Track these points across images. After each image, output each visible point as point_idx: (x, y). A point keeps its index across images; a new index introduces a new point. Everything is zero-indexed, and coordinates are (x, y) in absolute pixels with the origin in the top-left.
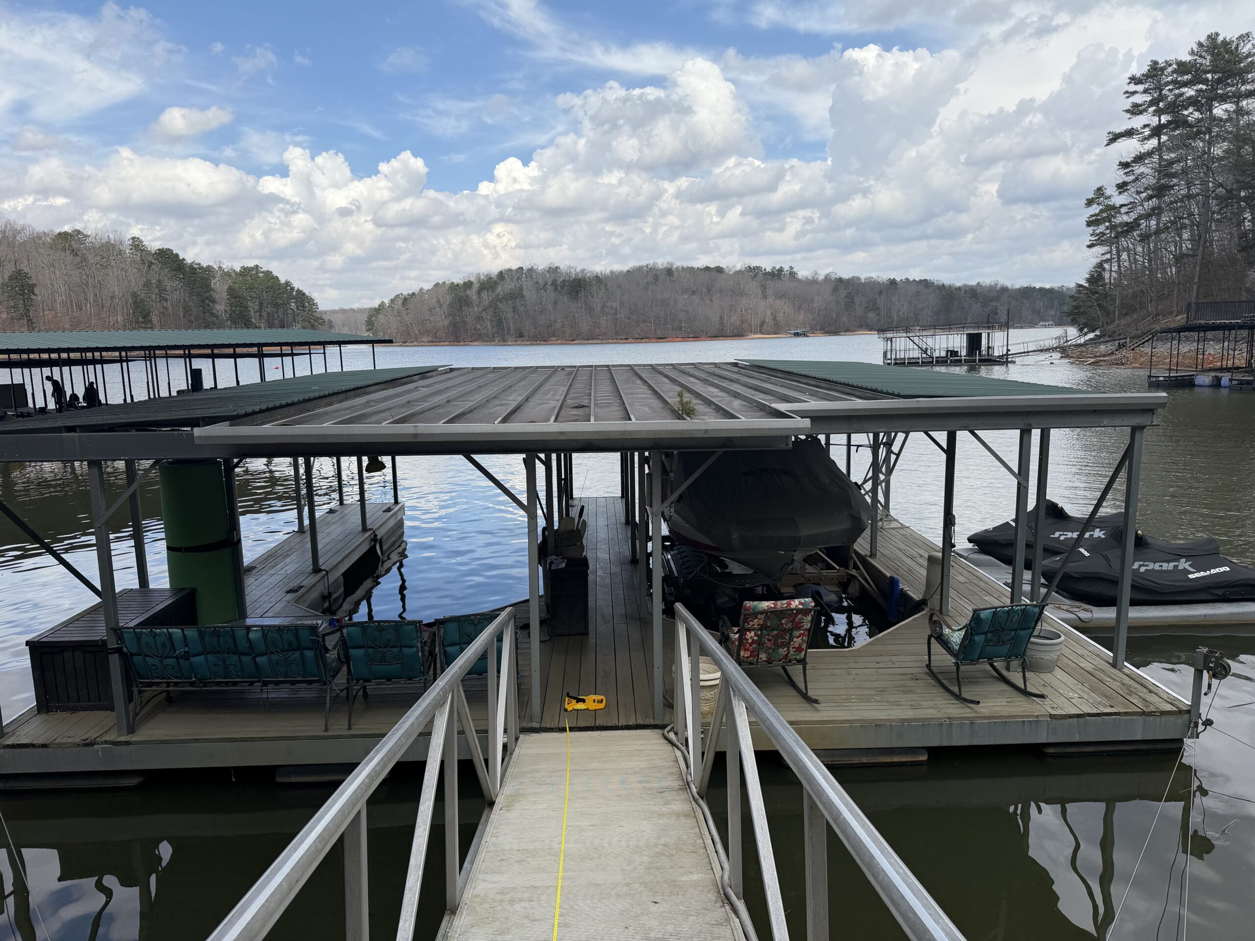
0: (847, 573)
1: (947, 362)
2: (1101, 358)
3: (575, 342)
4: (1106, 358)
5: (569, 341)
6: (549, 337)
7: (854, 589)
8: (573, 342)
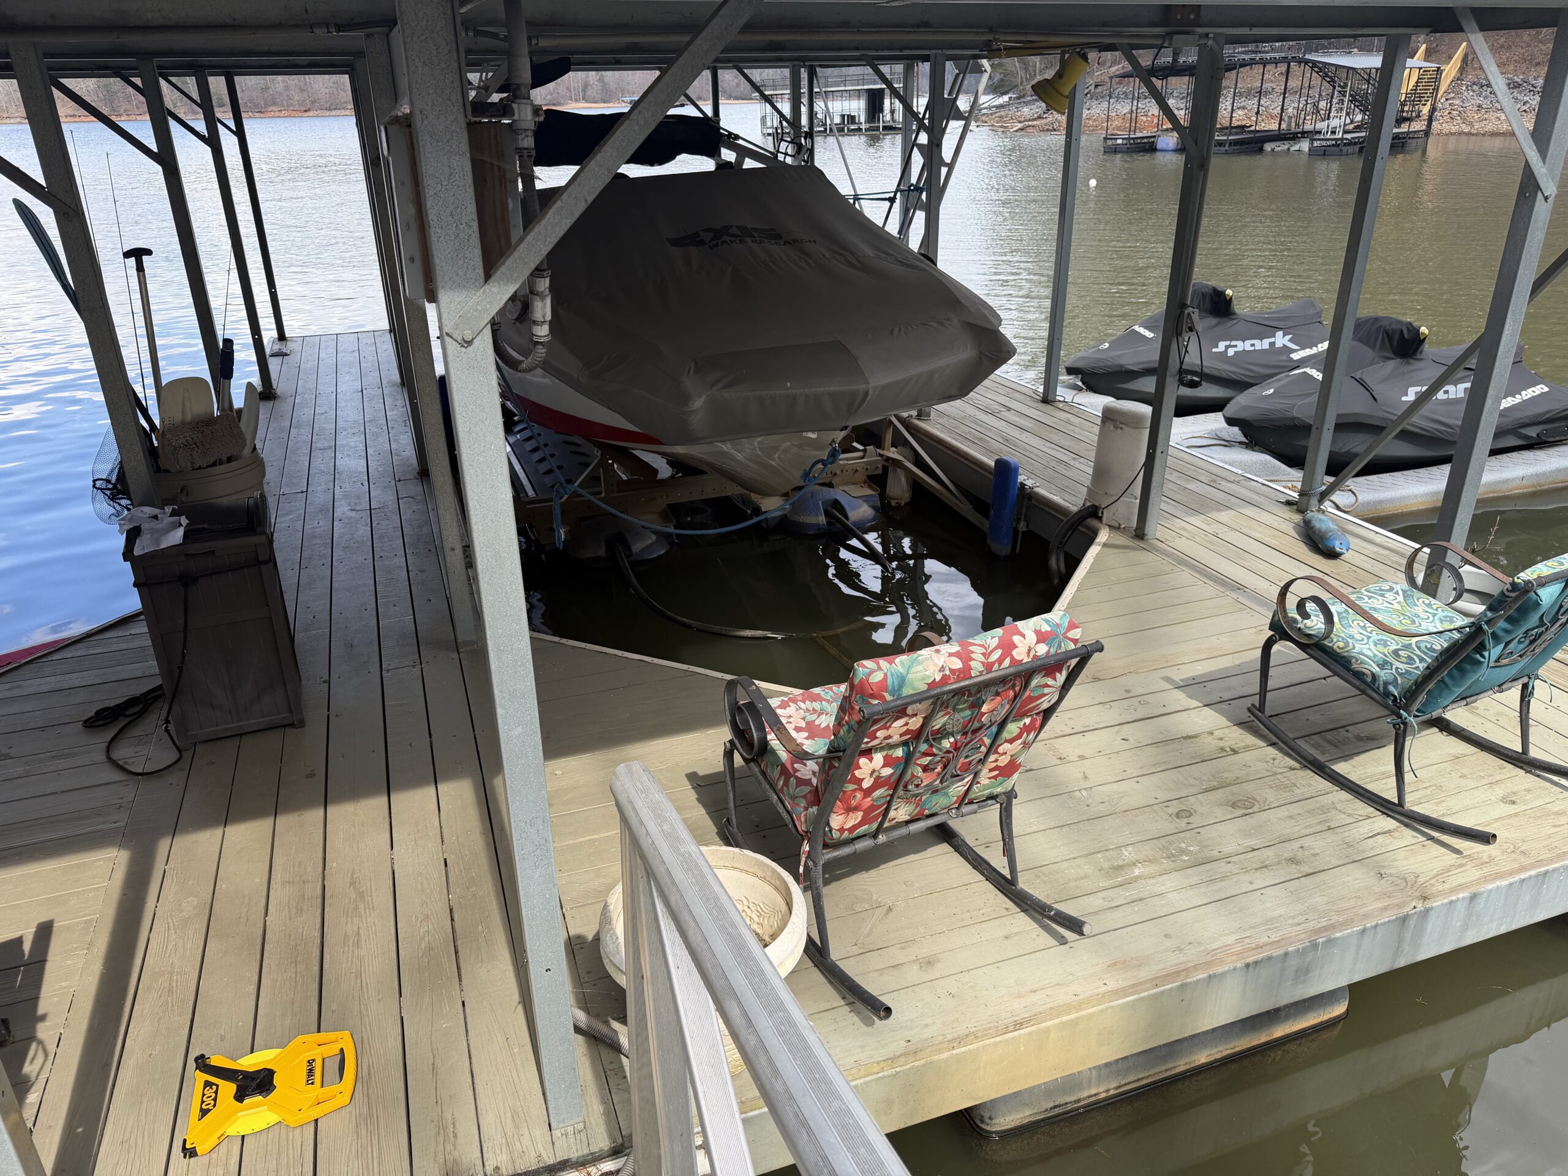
0: (881, 455)
1: (843, 130)
2: (1030, 123)
3: (310, 114)
4: (1035, 123)
5: (300, 111)
6: (266, 105)
7: (899, 489)
8: (307, 114)
